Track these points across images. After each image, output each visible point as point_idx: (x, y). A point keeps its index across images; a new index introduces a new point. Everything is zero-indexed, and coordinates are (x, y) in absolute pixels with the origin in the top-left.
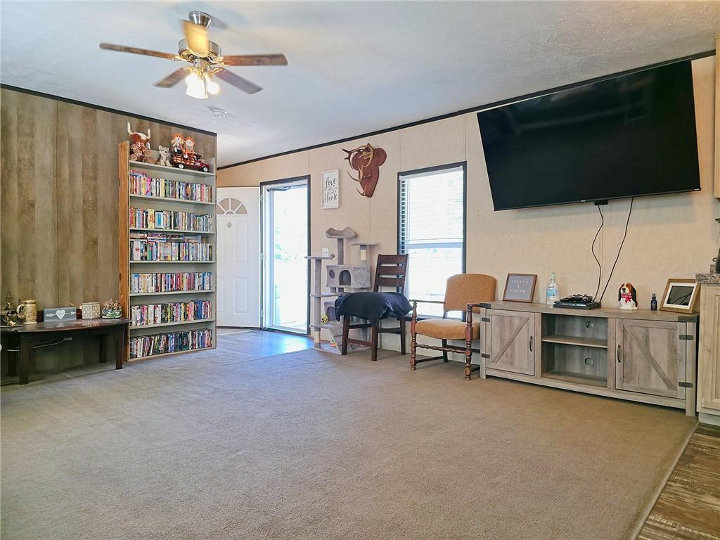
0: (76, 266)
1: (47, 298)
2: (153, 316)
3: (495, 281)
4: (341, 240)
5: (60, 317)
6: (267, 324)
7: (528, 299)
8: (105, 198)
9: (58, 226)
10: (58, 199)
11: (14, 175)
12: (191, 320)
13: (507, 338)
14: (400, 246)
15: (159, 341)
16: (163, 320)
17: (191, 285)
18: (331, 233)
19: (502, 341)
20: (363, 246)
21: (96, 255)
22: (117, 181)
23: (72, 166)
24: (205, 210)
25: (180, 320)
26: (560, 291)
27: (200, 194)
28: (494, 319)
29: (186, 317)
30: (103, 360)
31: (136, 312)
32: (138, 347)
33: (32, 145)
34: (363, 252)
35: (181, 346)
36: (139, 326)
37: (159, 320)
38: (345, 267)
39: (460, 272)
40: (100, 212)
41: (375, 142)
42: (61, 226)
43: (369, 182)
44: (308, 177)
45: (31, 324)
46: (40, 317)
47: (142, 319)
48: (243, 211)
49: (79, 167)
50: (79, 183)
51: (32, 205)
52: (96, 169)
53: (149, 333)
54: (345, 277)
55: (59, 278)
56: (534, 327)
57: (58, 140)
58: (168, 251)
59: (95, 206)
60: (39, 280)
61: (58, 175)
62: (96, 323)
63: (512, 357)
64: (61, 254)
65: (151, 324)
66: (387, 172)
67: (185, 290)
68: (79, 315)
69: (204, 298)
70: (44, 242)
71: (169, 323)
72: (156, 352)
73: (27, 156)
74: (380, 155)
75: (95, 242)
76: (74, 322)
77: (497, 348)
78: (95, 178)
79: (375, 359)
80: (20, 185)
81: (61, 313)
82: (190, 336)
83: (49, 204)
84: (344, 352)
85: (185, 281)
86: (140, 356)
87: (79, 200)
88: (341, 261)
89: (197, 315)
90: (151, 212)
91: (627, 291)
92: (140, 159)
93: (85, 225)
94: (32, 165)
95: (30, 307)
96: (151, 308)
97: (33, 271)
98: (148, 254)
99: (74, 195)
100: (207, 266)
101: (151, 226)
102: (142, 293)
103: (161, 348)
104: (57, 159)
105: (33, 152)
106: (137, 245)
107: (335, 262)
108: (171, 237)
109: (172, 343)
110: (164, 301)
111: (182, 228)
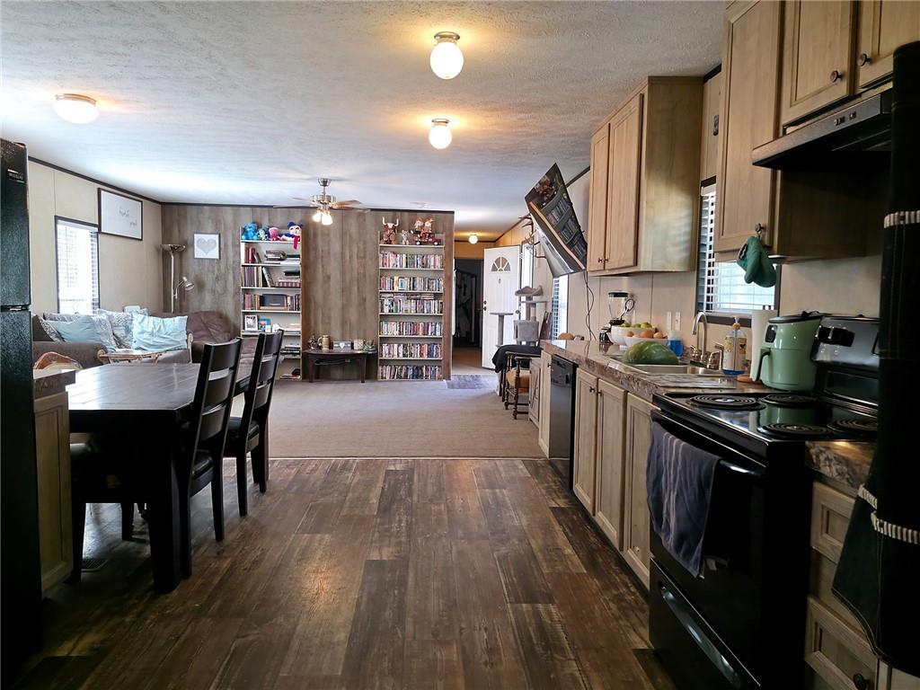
0: (353, 315)
1: (336, 334)
2: (396, 352)
5: (341, 347)
8: (370, 271)
9: (343, 290)
10: (343, 273)
11: (320, 260)
12: (425, 357)
15: (401, 369)
16: (404, 355)
17: (426, 331)
21: (365, 309)
23: (351, 251)
25: (417, 357)
27: (435, 263)
29: (421, 355)
31: (385, 348)
32: (386, 372)
33: (329, 241)
35: (417, 375)
36: (387, 357)
37: (401, 355)
40: (368, 280)
42: (345, 290)
45: (325, 349)
46: (331, 346)
47: (389, 353)
48: (508, 268)
49: (355, 250)
50: (355, 262)
51: (329, 278)
52: (365, 250)
53: (394, 363)
55: (343, 323)
58: (408, 307)
59: (365, 276)
60: (333, 323)
62: (362, 352)
64: (344, 308)
65: (395, 357)
67: (421, 335)
68: (352, 348)
69: (435, 343)
70: (336, 301)
71: (408, 358)
72: (399, 377)
73: (326, 248)
75: (365, 300)
76: (349, 351)
78: (365, 257)
80: (323, 266)
81: (342, 345)
82: (424, 369)
83: (338, 276)
85: (421, 329)
86: (388, 378)
87: (355, 273)
89: (429, 354)
90: (396, 278)
93: (358, 288)
94: (329, 253)
95: (325, 340)
96: (396, 346)
97: (330, 317)
98: (394, 308)
99: (352, 269)
100: (439, 319)
101: (396, 289)
102: (389, 335)
103: (403, 375)
104: (343, 247)
105: (329, 245)
106: (387, 302)
108: (409, 296)
109: (410, 372)
110: (405, 342)
111: (419, 289)
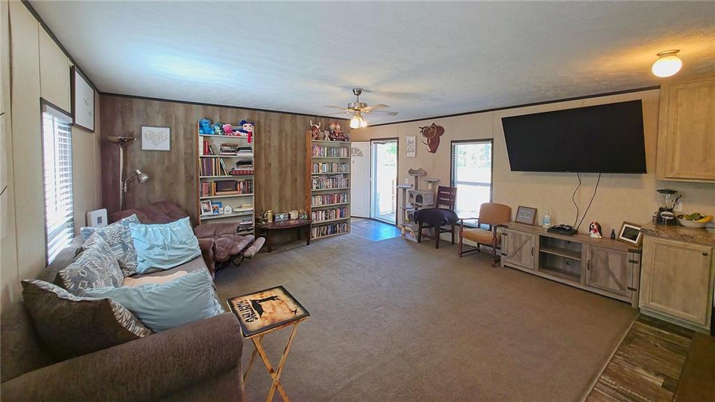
0: (288, 193)
1: (276, 209)
2: (320, 218)
3: (510, 209)
4: (416, 177)
5: (282, 218)
6: (373, 216)
7: (531, 222)
8: (300, 159)
9: (280, 174)
10: (280, 162)
11: (263, 151)
12: (339, 218)
13: (518, 246)
14: (452, 182)
15: (324, 229)
16: (326, 219)
17: (338, 200)
18: (411, 172)
19: (514, 248)
20: (430, 182)
21: (296, 187)
22: (305, 150)
23: (286, 145)
24: (345, 161)
25: (333, 219)
26: (552, 220)
27: (343, 153)
28: (510, 235)
29: (336, 216)
30: (299, 239)
31: (314, 215)
32: (314, 232)
33: (270, 137)
34: (430, 184)
35: (334, 232)
36: (315, 222)
37: (324, 219)
38: (419, 193)
39: (489, 202)
40: (298, 166)
41: (438, 122)
42: (282, 174)
43: (434, 146)
44: (398, 138)
45: (270, 222)
46: (274, 218)
47: (316, 219)
48: (361, 154)
49: (289, 146)
50: (289, 153)
51: (270, 165)
52: (296, 144)
53: (320, 225)
54: (419, 198)
55: (281, 199)
56: (535, 242)
57: (281, 132)
58: (328, 184)
59: (296, 162)
60: (273, 200)
61: (280, 149)
62: (297, 222)
63: (520, 257)
64: (282, 188)
65: (320, 221)
66: (444, 140)
67: (336, 203)
68: (289, 217)
69: (344, 208)
70: (275, 182)
71: (328, 220)
72: (323, 234)
73: (268, 142)
74: (440, 130)
75: (296, 180)
76: (288, 222)
77: (511, 251)
78: (296, 149)
79: (437, 247)
81: (282, 216)
82: (338, 226)
83: (277, 164)
84: (419, 241)
85: (336, 198)
86: (315, 236)
87: (289, 161)
88: (416, 188)
89: (341, 216)
90: (321, 164)
91: (595, 227)
92: (316, 139)
93: (292, 173)
94: (270, 146)
95: (270, 214)
96: (320, 213)
97: (271, 196)
98: (319, 186)
99: (287, 158)
100: (346, 191)
101: (321, 172)
102: (316, 206)
103: (325, 233)
104: (280, 142)
105: (270, 140)
106: (315, 181)
107: (414, 188)
108: (329, 176)
109: (329, 230)
110: (325, 209)
111: (335, 171)
